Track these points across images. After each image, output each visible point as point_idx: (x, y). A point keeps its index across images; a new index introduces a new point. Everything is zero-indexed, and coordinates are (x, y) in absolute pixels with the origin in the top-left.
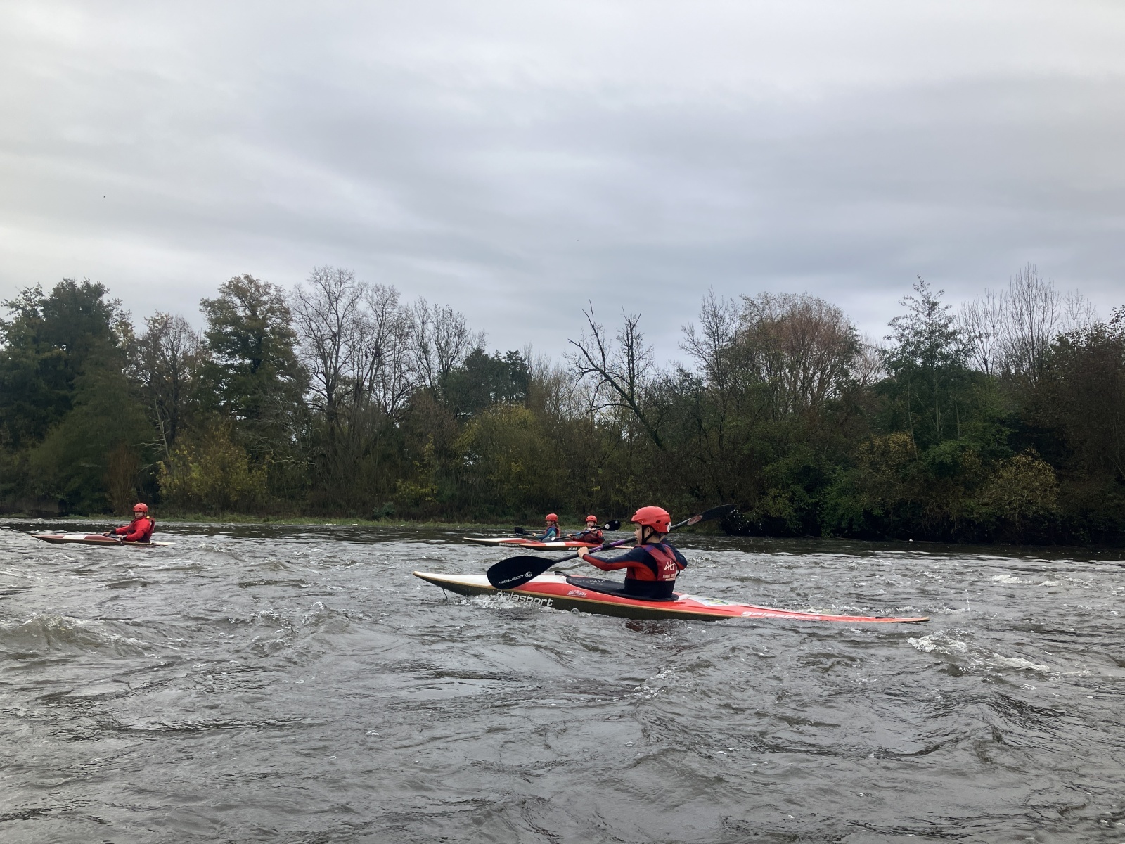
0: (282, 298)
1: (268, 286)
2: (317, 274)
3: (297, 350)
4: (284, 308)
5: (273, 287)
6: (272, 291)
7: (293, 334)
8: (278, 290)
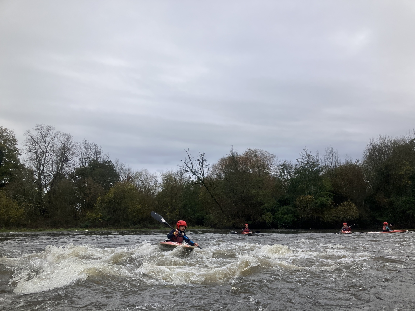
0: (13, 135)
1: (6, 129)
2: (38, 127)
3: (20, 157)
4: (14, 139)
5: (9, 130)
6: (8, 132)
7: (17, 150)
8: (11, 131)
